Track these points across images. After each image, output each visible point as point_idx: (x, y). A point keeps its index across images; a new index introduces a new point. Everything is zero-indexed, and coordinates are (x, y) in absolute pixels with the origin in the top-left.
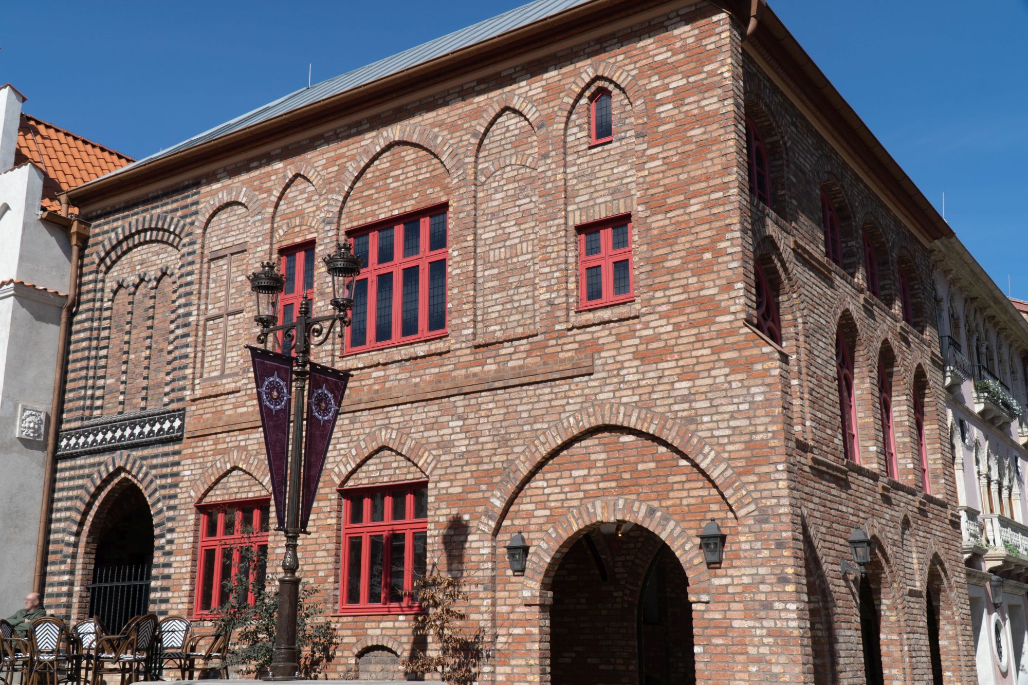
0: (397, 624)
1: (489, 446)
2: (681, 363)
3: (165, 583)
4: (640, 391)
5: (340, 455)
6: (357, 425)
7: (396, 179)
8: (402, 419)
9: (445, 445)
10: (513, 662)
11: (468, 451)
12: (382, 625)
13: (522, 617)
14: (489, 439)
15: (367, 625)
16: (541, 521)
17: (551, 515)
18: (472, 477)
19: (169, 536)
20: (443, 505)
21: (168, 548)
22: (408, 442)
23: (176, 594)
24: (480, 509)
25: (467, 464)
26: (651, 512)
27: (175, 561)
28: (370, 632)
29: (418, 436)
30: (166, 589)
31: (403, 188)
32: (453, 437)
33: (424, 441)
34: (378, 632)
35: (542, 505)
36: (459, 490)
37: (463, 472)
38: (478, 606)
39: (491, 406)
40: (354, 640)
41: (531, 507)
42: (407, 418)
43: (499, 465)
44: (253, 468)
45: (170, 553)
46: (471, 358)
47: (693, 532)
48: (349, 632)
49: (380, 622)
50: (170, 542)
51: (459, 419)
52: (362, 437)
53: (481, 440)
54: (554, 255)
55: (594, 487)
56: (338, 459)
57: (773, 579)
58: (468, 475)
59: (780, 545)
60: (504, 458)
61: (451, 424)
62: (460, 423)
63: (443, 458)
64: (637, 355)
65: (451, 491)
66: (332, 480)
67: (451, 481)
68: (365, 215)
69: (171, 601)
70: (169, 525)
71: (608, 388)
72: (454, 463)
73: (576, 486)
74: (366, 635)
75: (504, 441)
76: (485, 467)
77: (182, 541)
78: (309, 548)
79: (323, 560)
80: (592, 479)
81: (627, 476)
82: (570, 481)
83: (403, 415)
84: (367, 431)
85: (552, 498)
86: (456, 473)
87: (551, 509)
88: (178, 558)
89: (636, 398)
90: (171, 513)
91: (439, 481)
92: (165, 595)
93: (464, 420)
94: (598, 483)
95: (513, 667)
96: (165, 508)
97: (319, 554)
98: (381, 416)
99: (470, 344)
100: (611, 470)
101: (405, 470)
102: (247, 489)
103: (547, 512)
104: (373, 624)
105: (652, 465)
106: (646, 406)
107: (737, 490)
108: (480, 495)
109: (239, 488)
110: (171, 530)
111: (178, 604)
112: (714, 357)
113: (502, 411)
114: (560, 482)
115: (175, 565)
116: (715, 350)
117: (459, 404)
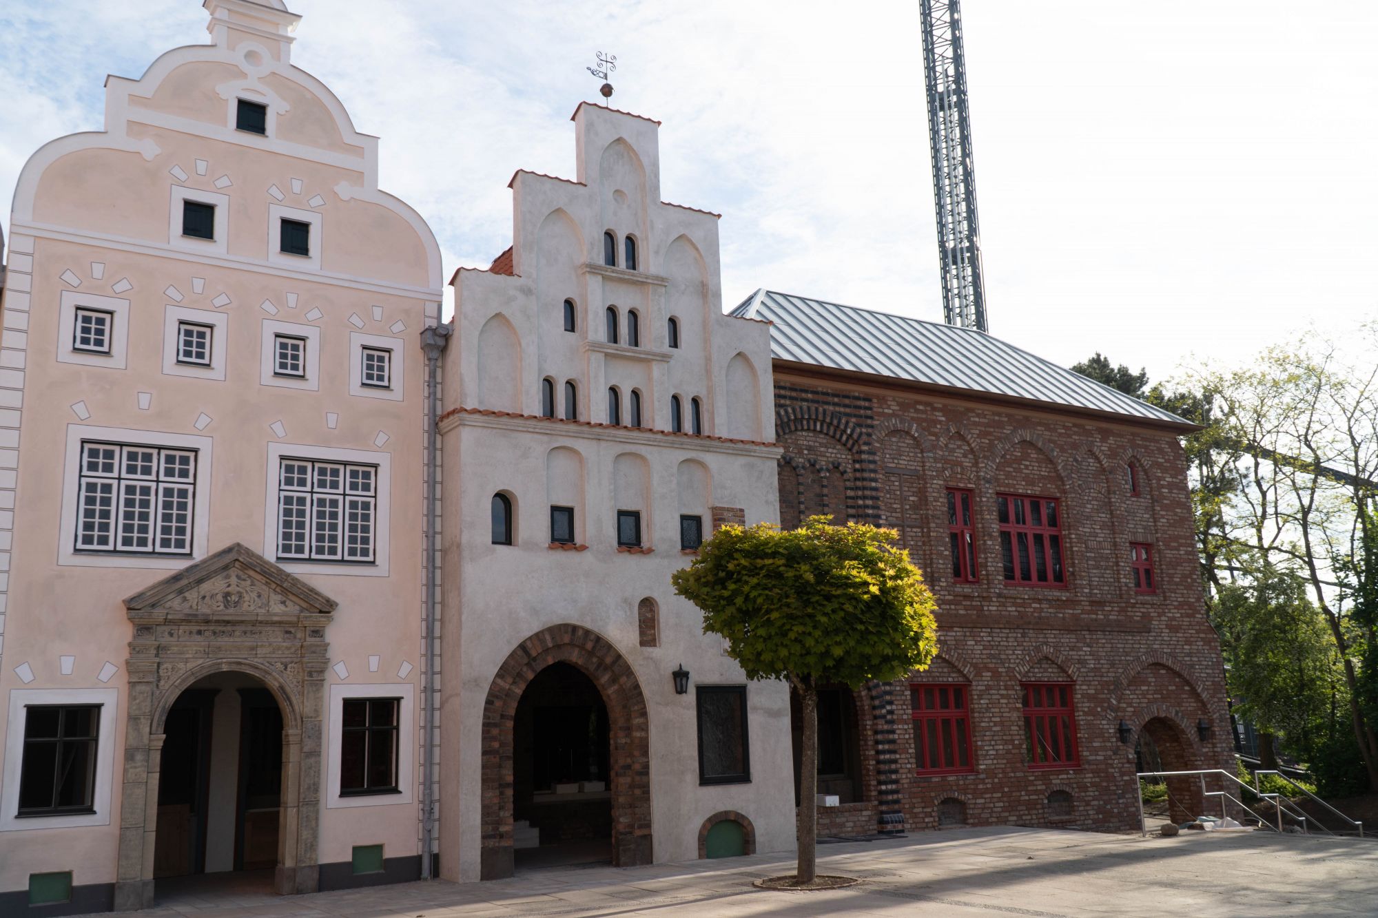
0: (1069, 776)
1: (1105, 666)
2: (1185, 635)
3: (892, 747)
4: (1170, 647)
5: (1018, 658)
6: (1027, 639)
7: (1027, 467)
8: (1055, 640)
9: (1082, 662)
10: (1127, 796)
11: (1095, 668)
12: (1060, 777)
13: (1127, 770)
14: (1105, 662)
15: (1051, 777)
16: (1130, 714)
17: (1134, 711)
18: (1099, 684)
19: (889, 708)
20: (1085, 700)
21: (889, 717)
22: (1061, 656)
23: (903, 756)
24: (1106, 705)
25: (1095, 676)
26: (1177, 713)
27: (899, 729)
28: (1053, 781)
29: (1066, 653)
30: (894, 752)
31: (1032, 476)
32: (1086, 657)
33: (1070, 657)
34: (1058, 781)
35: (1130, 704)
36: (1093, 692)
37: (1094, 680)
38: (1112, 764)
39: (1104, 641)
40: (1044, 787)
41: (1125, 705)
42: (1058, 640)
43: (1112, 679)
44: (954, 659)
45: (892, 722)
46: (1089, 608)
47: (1193, 725)
48: (1041, 782)
49: (1058, 775)
50: (891, 712)
51: (1088, 646)
52: (1031, 648)
53: (1102, 662)
54: (1125, 556)
55: (1151, 697)
56: (1017, 661)
57: (1227, 749)
58: (1097, 683)
59: (1229, 734)
60: (1114, 675)
61: (1084, 649)
62: (1089, 649)
63: (1082, 670)
64: (1168, 626)
65: (1089, 692)
66: (1015, 676)
67: (1088, 685)
68: (1008, 485)
69: (900, 761)
70: (888, 698)
71: (1157, 642)
72: (1089, 674)
73: (1144, 695)
74: (1051, 783)
75: (1113, 665)
76: (1105, 679)
77: (902, 712)
78: (1006, 724)
79: (1016, 733)
80: (1150, 692)
81: (1165, 692)
82: (1141, 692)
83: (1055, 638)
84: (1034, 644)
85: (1134, 701)
86: (1090, 681)
87: (1134, 707)
88: (900, 726)
89: (1169, 651)
90: (888, 688)
91: (1082, 685)
92: (893, 757)
93: (1091, 647)
94: (1153, 694)
95: (1127, 799)
96: (881, 683)
97: (1013, 728)
98: (1042, 636)
99: (1088, 599)
100: (1158, 688)
101: (1057, 675)
102: (947, 675)
103: (1132, 709)
104: (1055, 777)
105: (1174, 688)
106: (1172, 655)
107: (1212, 705)
108: (1104, 696)
109: (940, 673)
110: (891, 703)
111: (906, 764)
112: (1197, 635)
113: (1110, 645)
114: (1137, 692)
115: (898, 732)
116: (1198, 632)
117: (1087, 636)
